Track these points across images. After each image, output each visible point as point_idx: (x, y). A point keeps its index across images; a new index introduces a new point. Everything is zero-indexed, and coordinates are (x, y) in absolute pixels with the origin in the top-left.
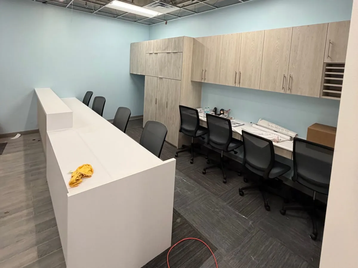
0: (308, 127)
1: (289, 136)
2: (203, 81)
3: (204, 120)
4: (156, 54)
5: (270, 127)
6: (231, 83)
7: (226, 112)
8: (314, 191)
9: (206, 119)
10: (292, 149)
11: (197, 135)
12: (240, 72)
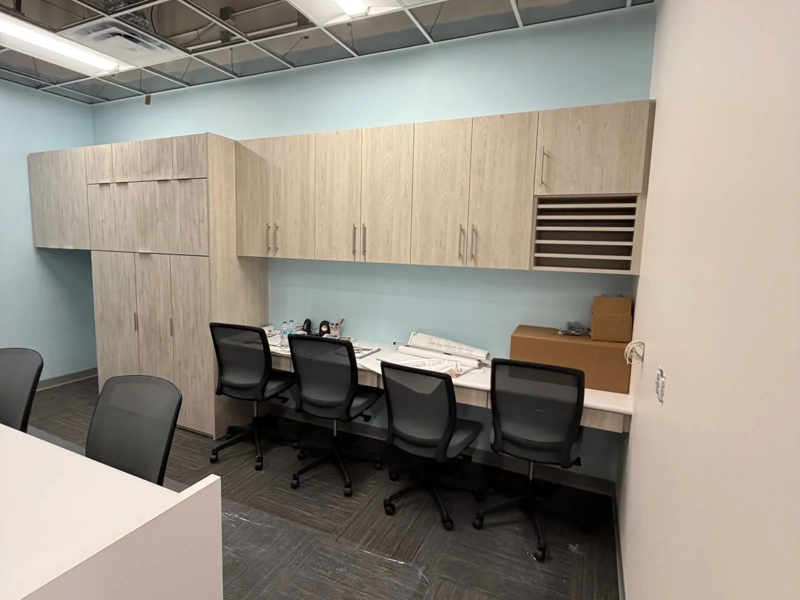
0: (511, 333)
1: (474, 359)
2: (271, 255)
3: (282, 353)
4: (123, 187)
5: (435, 347)
6: (344, 255)
7: (334, 326)
8: (530, 461)
9: (289, 349)
10: (488, 387)
11: (267, 394)
12: (364, 225)
